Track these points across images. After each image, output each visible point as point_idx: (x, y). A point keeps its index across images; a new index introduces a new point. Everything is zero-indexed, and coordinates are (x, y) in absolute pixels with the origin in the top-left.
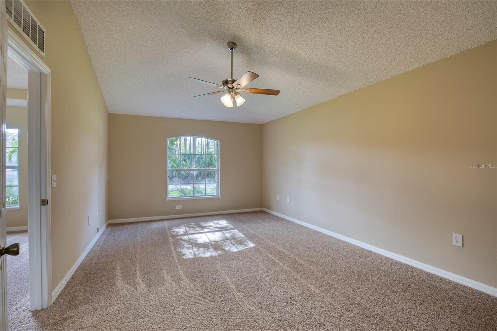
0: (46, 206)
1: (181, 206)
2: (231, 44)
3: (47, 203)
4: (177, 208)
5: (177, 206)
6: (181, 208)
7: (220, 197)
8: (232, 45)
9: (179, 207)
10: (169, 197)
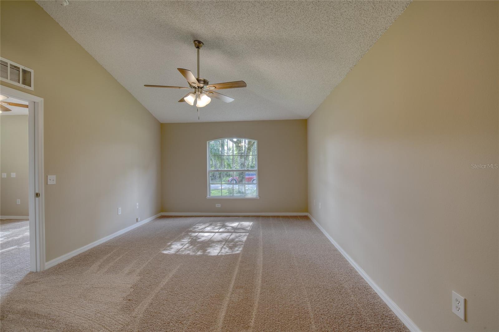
0: (39, 198)
1: (220, 205)
2: (196, 42)
3: (39, 196)
4: (216, 206)
5: (216, 205)
6: (220, 207)
7: (259, 199)
8: (198, 44)
9: (218, 206)
10: (211, 195)
